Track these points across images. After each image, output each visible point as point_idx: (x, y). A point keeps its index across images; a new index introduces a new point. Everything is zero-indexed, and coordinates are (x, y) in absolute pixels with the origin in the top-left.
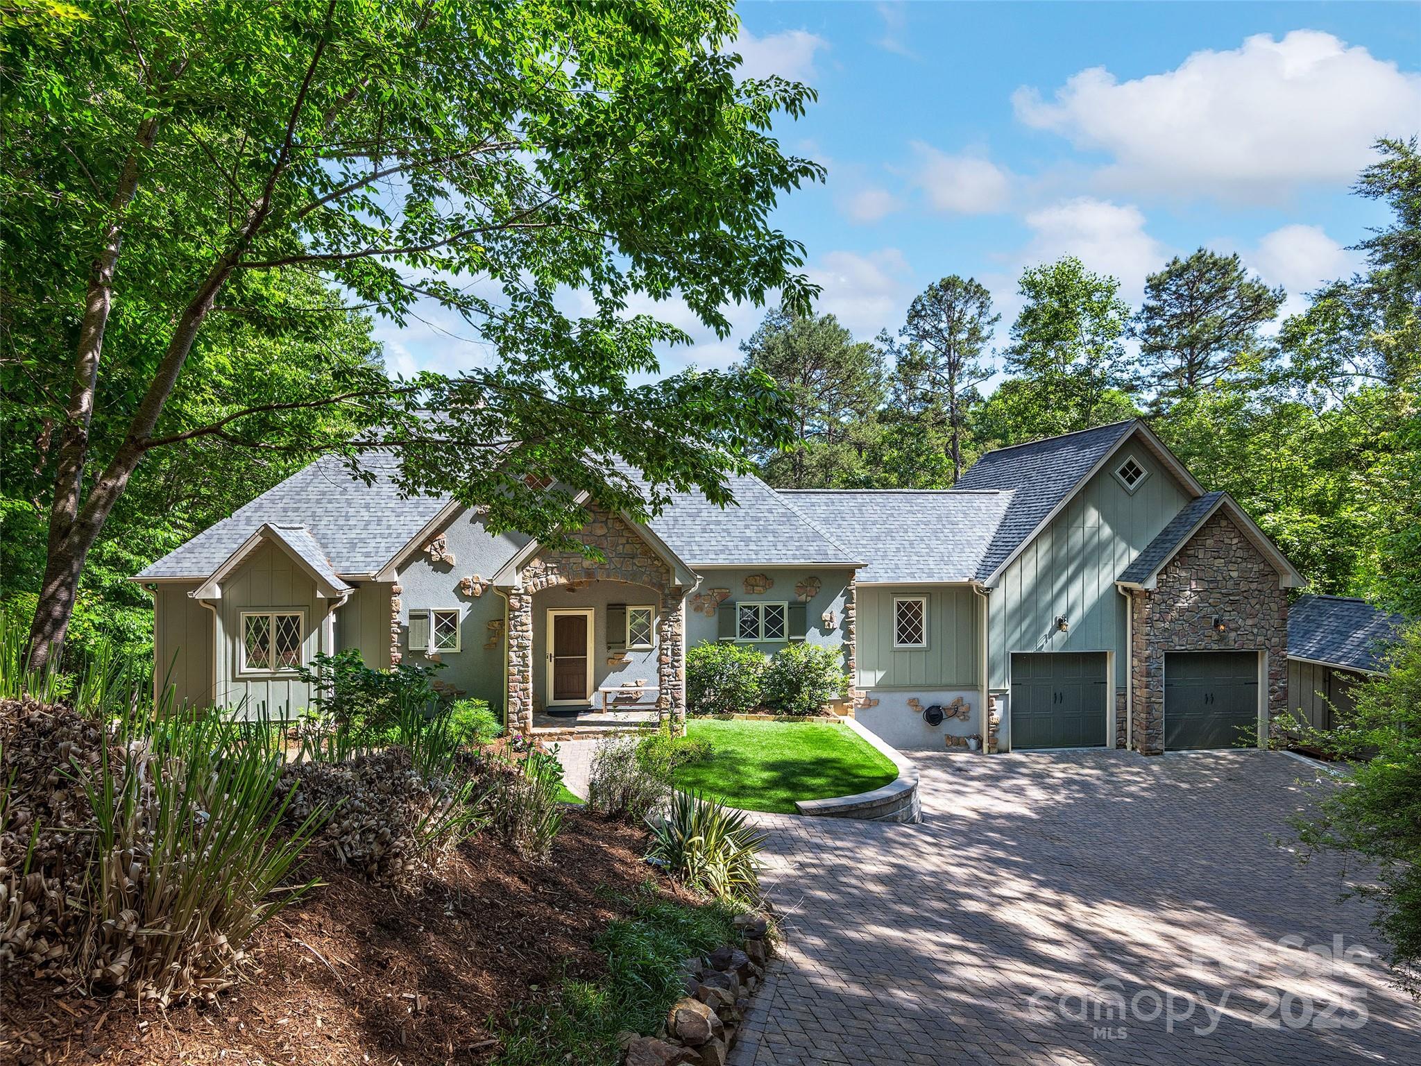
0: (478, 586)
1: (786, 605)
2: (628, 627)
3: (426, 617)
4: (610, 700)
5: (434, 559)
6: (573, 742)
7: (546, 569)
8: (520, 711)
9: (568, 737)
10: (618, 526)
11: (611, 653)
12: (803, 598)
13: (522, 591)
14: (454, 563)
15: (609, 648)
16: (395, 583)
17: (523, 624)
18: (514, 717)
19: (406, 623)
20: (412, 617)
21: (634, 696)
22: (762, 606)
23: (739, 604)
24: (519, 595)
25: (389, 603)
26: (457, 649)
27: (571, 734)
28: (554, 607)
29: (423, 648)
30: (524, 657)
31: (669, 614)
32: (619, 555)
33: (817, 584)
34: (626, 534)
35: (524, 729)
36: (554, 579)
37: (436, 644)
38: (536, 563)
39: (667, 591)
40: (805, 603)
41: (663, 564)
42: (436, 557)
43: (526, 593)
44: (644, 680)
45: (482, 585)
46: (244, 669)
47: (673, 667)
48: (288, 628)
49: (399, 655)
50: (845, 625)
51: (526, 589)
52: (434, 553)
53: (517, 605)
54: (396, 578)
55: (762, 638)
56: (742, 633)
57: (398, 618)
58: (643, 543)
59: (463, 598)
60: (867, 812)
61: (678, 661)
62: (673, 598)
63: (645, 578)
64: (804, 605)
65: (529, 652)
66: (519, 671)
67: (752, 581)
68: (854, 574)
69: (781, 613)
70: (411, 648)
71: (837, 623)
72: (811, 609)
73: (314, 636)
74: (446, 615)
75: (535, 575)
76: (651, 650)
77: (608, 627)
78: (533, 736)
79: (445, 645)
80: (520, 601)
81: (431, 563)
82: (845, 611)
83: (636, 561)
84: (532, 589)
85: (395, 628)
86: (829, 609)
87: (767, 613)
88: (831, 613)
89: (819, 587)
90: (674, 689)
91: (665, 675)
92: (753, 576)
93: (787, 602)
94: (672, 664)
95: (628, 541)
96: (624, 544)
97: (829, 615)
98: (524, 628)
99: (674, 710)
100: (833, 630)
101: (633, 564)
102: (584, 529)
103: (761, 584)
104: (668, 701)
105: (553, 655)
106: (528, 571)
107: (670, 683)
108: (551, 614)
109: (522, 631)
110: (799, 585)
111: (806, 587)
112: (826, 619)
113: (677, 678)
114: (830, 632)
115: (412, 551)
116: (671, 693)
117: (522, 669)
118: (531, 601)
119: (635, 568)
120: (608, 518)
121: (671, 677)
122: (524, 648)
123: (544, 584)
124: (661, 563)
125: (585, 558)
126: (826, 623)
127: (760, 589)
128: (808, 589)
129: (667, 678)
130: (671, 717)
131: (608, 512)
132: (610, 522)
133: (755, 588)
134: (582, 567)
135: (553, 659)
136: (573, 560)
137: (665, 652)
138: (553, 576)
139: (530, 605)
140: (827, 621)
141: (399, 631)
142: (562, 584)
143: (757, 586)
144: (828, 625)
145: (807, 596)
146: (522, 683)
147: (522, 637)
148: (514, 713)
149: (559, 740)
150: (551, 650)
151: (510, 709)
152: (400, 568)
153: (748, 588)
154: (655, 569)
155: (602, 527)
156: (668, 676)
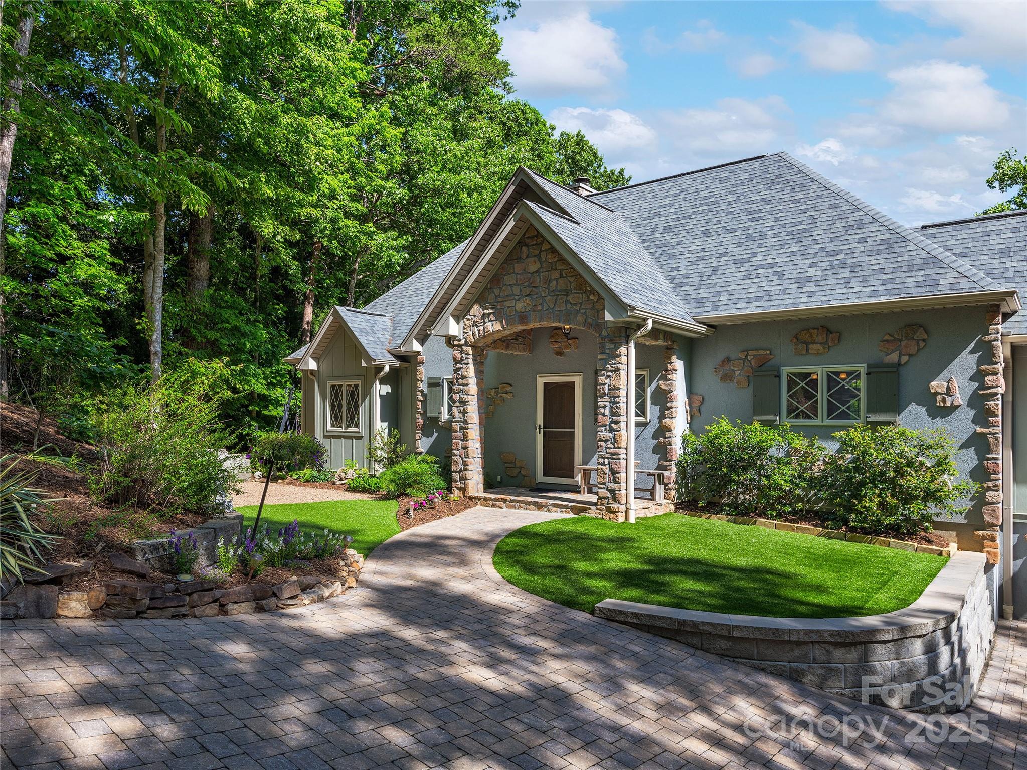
1: (862, 369)
3: (440, 384)
6: (505, 509)
7: (483, 317)
8: (461, 471)
9: (501, 504)
10: (551, 258)
12: (894, 358)
13: (463, 342)
16: (418, 353)
17: (464, 377)
18: (457, 477)
19: (425, 390)
20: (430, 385)
22: (822, 372)
23: (786, 371)
24: (460, 346)
25: (417, 373)
27: (505, 501)
28: (543, 373)
29: (436, 415)
30: (464, 413)
31: (605, 361)
32: (552, 293)
33: (921, 334)
34: (559, 266)
36: (493, 326)
37: (449, 412)
38: (476, 309)
39: (604, 333)
40: (898, 365)
43: (466, 344)
46: (329, 428)
47: (611, 430)
48: (352, 394)
49: (422, 422)
50: (978, 400)
51: (466, 339)
53: (459, 357)
54: (417, 347)
55: (822, 419)
56: (790, 412)
57: (421, 386)
58: (577, 275)
60: (723, 644)
61: (617, 422)
62: (611, 340)
63: (580, 318)
64: (896, 368)
65: (472, 408)
66: (461, 428)
67: (805, 336)
69: (855, 382)
70: (429, 414)
72: (909, 376)
73: (367, 400)
75: (475, 324)
76: (646, 425)
78: (471, 499)
80: (462, 352)
82: (979, 376)
83: (570, 298)
84: (471, 339)
85: (419, 395)
86: (945, 374)
87: (832, 383)
88: (948, 382)
89: (924, 340)
90: (613, 459)
91: (600, 440)
92: (808, 330)
93: (865, 365)
94: (610, 425)
95: (561, 274)
96: (557, 280)
97: (945, 384)
98: (464, 381)
99: (612, 485)
100: (954, 408)
101: (567, 302)
102: (518, 267)
103: (820, 339)
104: (605, 473)
105: (542, 426)
106: (468, 320)
107: (608, 451)
108: (541, 381)
109: (463, 385)
110: (887, 337)
111: (901, 341)
112: (939, 391)
113: (616, 445)
114: (947, 411)
115: (426, 321)
116: (609, 463)
117: (463, 425)
118: (471, 352)
119: (569, 306)
120: (541, 251)
121: (609, 443)
122: (464, 403)
123: (482, 333)
124: (597, 297)
125: (519, 300)
126: (939, 398)
127: (819, 347)
128: (903, 343)
129: (603, 444)
130: (609, 495)
131: (542, 243)
132: (543, 255)
133: (810, 346)
134: (516, 311)
135: (542, 431)
136: (507, 304)
137: (602, 410)
138: (490, 324)
139: (471, 357)
140: (941, 394)
141: (422, 398)
142: (498, 332)
143: (813, 344)
144: (944, 400)
145: (900, 355)
146: (463, 440)
147: (463, 391)
148: (456, 472)
149: (493, 506)
150: (540, 420)
151: (453, 468)
152: (422, 337)
153: (800, 346)
154: (591, 306)
155: (535, 262)
156: (606, 441)
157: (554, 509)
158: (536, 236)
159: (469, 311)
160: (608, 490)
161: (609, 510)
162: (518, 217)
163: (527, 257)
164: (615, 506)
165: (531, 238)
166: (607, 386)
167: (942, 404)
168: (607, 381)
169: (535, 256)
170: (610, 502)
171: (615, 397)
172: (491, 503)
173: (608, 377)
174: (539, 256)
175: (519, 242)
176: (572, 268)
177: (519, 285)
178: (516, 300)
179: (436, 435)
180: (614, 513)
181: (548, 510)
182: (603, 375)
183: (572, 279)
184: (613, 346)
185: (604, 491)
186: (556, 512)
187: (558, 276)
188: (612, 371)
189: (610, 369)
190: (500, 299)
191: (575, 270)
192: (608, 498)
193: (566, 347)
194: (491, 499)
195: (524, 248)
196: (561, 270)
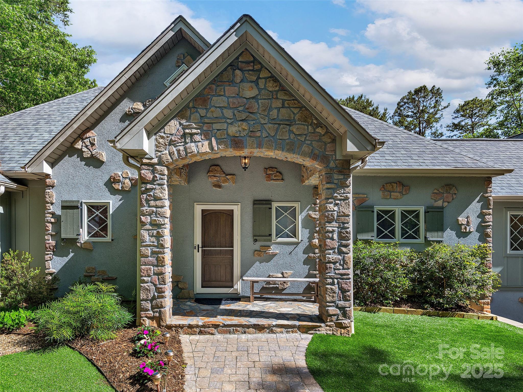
0: (127, 181)
1: (422, 210)
2: (274, 222)
3: (77, 207)
4: (257, 289)
5: (85, 155)
6: (218, 336)
7: (183, 136)
8: (154, 298)
9: (211, 330)
10: (271, 86)
11: (257, 246)
12: (439, 203)
13: (155, 161)
14: (104, 159)
15: (256, 241)
16: (48, 176)
17: (157, 199)
18: (148, 305)
19: (59, 212)
20: (64, 208)
21: (281, 287)
22: (398, 210)
23: (376, 208)
24: (152, 165)
25: (43, 195)
26: (108, 239)
27: (216, 326)
29: (75, 236)
30: (159, 236)
31: (334, 190)
32: (273, 121)
33: (453, 191)
34: (281, 96)
35: (159, 319)
36: (198, 147)
37: (89, 233)
38: (173, 127)
39: (332, 164)
40: (442, 208)
41: (327, 132)
42: (87, 154)
43: (160, 163)
44: (290, 272)
45: (131, 180)
47: (340, 252)
49: (54, 243)
50: (482, 229)
51: (160, 158)
52: (85, 149)
53: (150, 176)
54: (47, 169)
55: (398, 239)
56: (378, 234)
57: (52, 209)
58: (302, 107)
59: (114, 192)
61: (346, 246)
62: (340, 172)
64: (441, 210)
65: (167, 232)
66: (153, 253)
67: (389, 187)
68: (490, 182)
69: (417, 216)
70: (63, 236)
71: (473, 228)
72: (448, 213)
74: (97, 207)
75: (171, 143)
76: (297, 244)
77: (254, 221)
78: (169, 327)
79: (96, 235)
80: (153, 172)
81: (83, 159)
82: (482, 216)
83: (294, 128)
84: (167, 159)
85: (49, 218)
86: (465, 214)
87: (403, 216)
88: (467, 218)
89: (455, 194)
90: (343, 279)
91: (330, 262)
92: (391, 183)
93: (424, 207)
94: (338, 249)
95: (283, 104)
96: (278, 109)
97: (466, 220)
98: (158, 203)
99: (342, 303)
100: (470, 232)
101: (291, 132)
102: (230, 90)
103: (398, 189)
104: (334, 293)
105: (200, 246)
106: (162, 137)
107: (337, 272)
108: (198, 209)
109: (157, 207)
110: (436, 191)
111: (443, 193)
112: (463, 223)
113: (345, 266)
114: (466, 234)
115: (61, 144)
116: (338, 283)
117: (155, 249)
118: (166, 172)
119: (292, 136)
120: (259, 78)
121: (338, 264)
122: (159, 226)
123: (183, 153)
124: (325, 131)
125: (231, 124)
126: (463, 227)
127: (398, 194)
128: (445, 195)
129: (332, 266)
130: (338, 312)
131: (259, 71)
132: (261, 83)
133: (392, 193)
134: (228, 135)
135: (200, 249)
136: (216, 126)
137: (330, 235)
138: (193, 144)
139: (166, 177)
140: (464, 225)
141: (53, 220)
142: (206, 153)
143: (394, 192)
144: (466, 228)
145: (443, 202)
146: (157, 266)
147: (156, 213)
148: (146, 300)
149: (201, 333)
150: (198, 240)
151: (143, 295)
152: (52, 160)
153: (386, 193)
154: (317, 138)
155: (252, 87)
156: (334, 263)
157: (279, 330)
158: (253, 62)
159: (163, 128)
160: (337, 307)
161: (340, 326)
162: (241, 33)
163: (242, 81)
164: (346, 322)
165: (248, 63)
166: (335, 212)
167: (464, 231)
168: (336, 208)
169: (252, 82)
170: (340, 318)
171: (344, 223)
172: (198, 330)
173: (337, 204)
174: (256, 83)
175: (230, 65)
176: (296, 100)
177: (231, 108)
178: (228, 124)
179: (72, 255)
180: (345, 328)
181: (272, 332)
182: (331, 203)
183: (296, 111)
184: (341, 177)
185: (334, 308)
186: (282, 332)
187: (281, 106)
188: (340, 200)
189: (339, 197)
190: (206, 120)
191: (299, 102)
192: (338, 315)
193: (225, 181)
194: (197, 326)
195: (238, 72)
196: (284, 101)
